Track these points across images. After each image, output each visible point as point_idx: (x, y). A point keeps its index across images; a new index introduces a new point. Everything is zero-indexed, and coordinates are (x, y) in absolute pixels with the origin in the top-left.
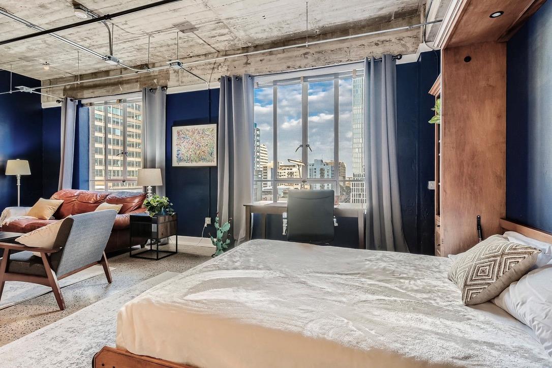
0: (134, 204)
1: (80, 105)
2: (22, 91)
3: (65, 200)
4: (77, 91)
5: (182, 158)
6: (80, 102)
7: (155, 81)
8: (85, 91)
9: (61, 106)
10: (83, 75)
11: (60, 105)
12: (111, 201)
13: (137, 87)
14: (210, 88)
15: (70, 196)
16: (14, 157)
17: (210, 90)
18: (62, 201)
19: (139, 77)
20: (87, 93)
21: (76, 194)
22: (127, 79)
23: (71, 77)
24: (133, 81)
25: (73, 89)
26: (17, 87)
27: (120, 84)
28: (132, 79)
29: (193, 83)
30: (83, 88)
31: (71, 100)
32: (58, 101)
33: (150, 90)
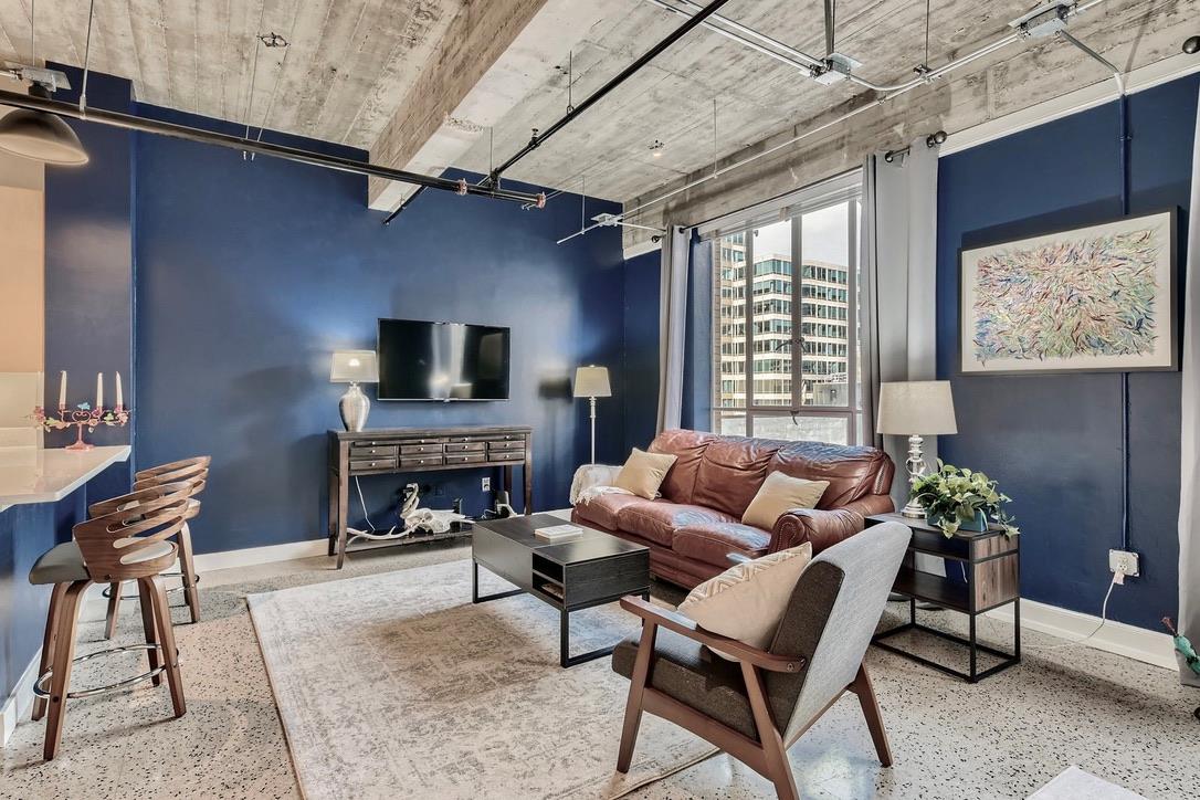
0: (855, 482)
1: (696, 238)
2: (601, 225)
3: (680, 456)
4: (688, 210)
5: (996, 347)
6: (695, 231)
7: (899, 129)
8: (707, 205)
9: (660, 247)
10: (704, 169)
11: (658, 246)
12: (790, 469)
13: (843, 159)
14: (1130, 91)
15: (688, 445)
16: (585, 361)
17: (1126, 100)
18: (673, 458)
19: (846, 132)
20: (710, 209)
21: (698, 443)
22: (811, 147)
23: (679, 180)
24: (830, 147)
25: (682, 206)
26: (594, 219)
27: (793, 166)
28: (825, 145)
29: (1047, 96)
30: (702, 198)
31: (681, 231)
32: (656, 238)
33: (887, 156)
